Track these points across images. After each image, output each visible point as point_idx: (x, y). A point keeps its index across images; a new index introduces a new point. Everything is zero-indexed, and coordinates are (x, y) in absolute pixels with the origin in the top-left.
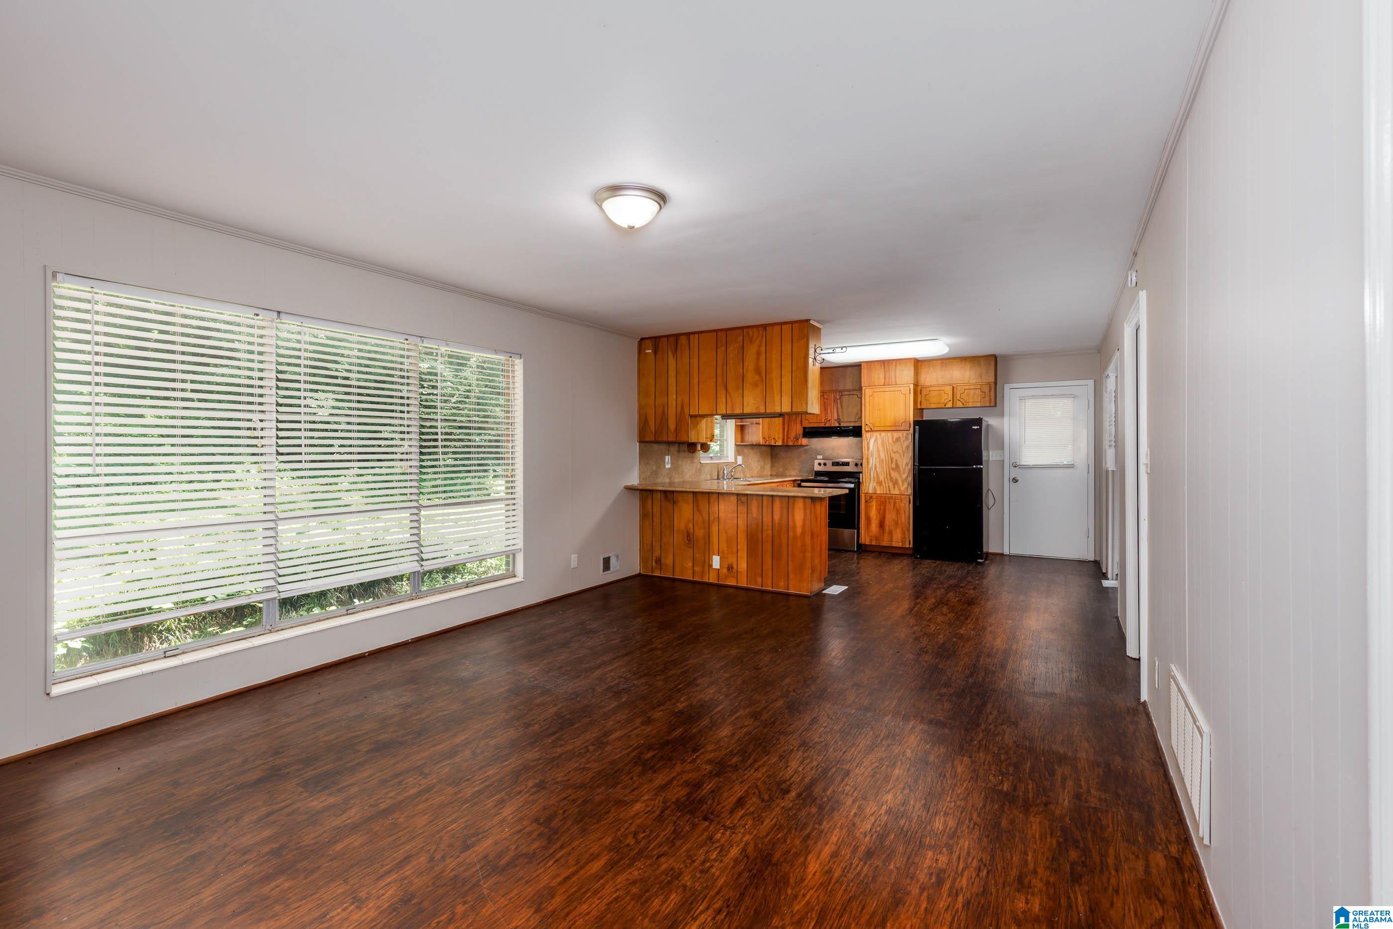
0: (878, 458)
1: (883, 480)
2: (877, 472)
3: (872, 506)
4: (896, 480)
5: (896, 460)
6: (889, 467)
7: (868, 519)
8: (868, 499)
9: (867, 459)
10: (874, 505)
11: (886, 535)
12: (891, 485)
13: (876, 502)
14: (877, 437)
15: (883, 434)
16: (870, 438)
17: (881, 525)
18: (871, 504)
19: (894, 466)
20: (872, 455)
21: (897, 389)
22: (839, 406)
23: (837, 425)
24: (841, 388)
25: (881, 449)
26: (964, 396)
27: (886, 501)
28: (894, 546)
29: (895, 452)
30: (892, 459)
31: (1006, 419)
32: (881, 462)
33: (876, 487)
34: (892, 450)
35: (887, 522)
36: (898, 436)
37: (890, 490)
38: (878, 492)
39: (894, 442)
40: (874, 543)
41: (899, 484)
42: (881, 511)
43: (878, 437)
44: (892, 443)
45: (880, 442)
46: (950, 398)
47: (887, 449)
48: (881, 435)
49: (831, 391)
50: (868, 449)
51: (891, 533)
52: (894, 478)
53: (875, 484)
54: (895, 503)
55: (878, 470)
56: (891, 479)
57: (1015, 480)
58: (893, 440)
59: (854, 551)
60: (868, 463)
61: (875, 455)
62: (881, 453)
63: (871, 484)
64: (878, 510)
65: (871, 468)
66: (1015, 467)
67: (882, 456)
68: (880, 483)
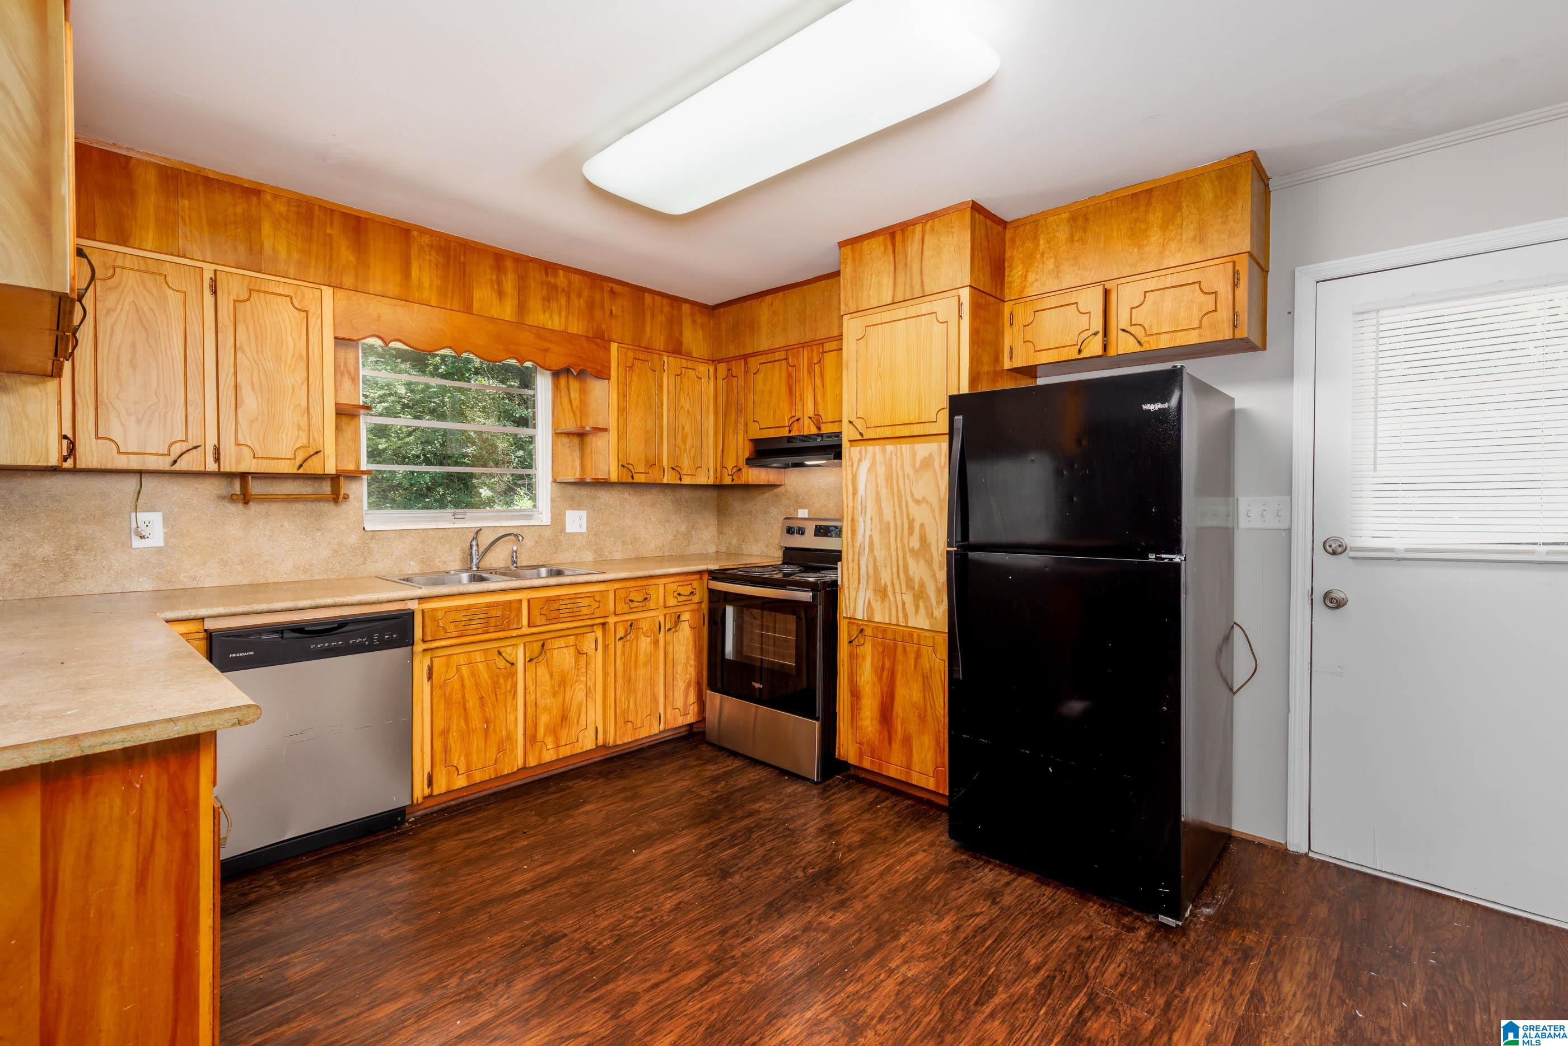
0: (876, 520)
1: (889, 584)
2: (875, 561)
3: (864, 658)
4: (922, 585)
5: (922, 526)
6: (903, 545)
7: (855, 695)
8: (855, 633)
9: (853, 520)
10: (867, 651)
11: (896, 746)
12: (908, 599)
13: (873, 646)
14: (874, 454)
15: (890, 448)
16: (860, 460)
17: (886, 714)
18: (860, 650)
19: (915, 543)
20: (864, 509)
21: (925, 308)
22: (818, 381)
23: (814, 431)
24: (821, 335)
25: (884, 492)
26: (1139, 316)
27: (896, 646)
28: (915, 782)
29: (918, 502)
30: (911, 522)
31: (1301, 389)
32: (885, 529)
33: (873, 603)
34: (912, 495)
35: (899, 709)
36: (926, 454)
37: (906, 616)
38: (878, 618)
39: (916, 471)
40: (867, 764)
41: (928, 597)
42: (885, 673)
43: (879, 458)
44: (912, 475)
45: (881, 470)
46: (1097, 325)
47: (899, 490)
48: (884, 451)
49: (804, 345)
50: (855, 493)
51: (907, 741)
52: (917, 579)
53: (870, 594)
54: (918, 655)
55: (876, 553)
56: (909, 580)
57: (1334, 602)
58: (913, 465)
59: (813, 782)
60: (854, 531)
61: (871, 509)
62: (884, 504)
63: (861, 594)
64: (879, 671)
65: (862, 547)
66: (1334, 553)
67: (888, 515)
68: (882, 592)
